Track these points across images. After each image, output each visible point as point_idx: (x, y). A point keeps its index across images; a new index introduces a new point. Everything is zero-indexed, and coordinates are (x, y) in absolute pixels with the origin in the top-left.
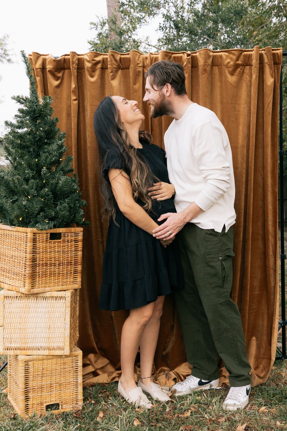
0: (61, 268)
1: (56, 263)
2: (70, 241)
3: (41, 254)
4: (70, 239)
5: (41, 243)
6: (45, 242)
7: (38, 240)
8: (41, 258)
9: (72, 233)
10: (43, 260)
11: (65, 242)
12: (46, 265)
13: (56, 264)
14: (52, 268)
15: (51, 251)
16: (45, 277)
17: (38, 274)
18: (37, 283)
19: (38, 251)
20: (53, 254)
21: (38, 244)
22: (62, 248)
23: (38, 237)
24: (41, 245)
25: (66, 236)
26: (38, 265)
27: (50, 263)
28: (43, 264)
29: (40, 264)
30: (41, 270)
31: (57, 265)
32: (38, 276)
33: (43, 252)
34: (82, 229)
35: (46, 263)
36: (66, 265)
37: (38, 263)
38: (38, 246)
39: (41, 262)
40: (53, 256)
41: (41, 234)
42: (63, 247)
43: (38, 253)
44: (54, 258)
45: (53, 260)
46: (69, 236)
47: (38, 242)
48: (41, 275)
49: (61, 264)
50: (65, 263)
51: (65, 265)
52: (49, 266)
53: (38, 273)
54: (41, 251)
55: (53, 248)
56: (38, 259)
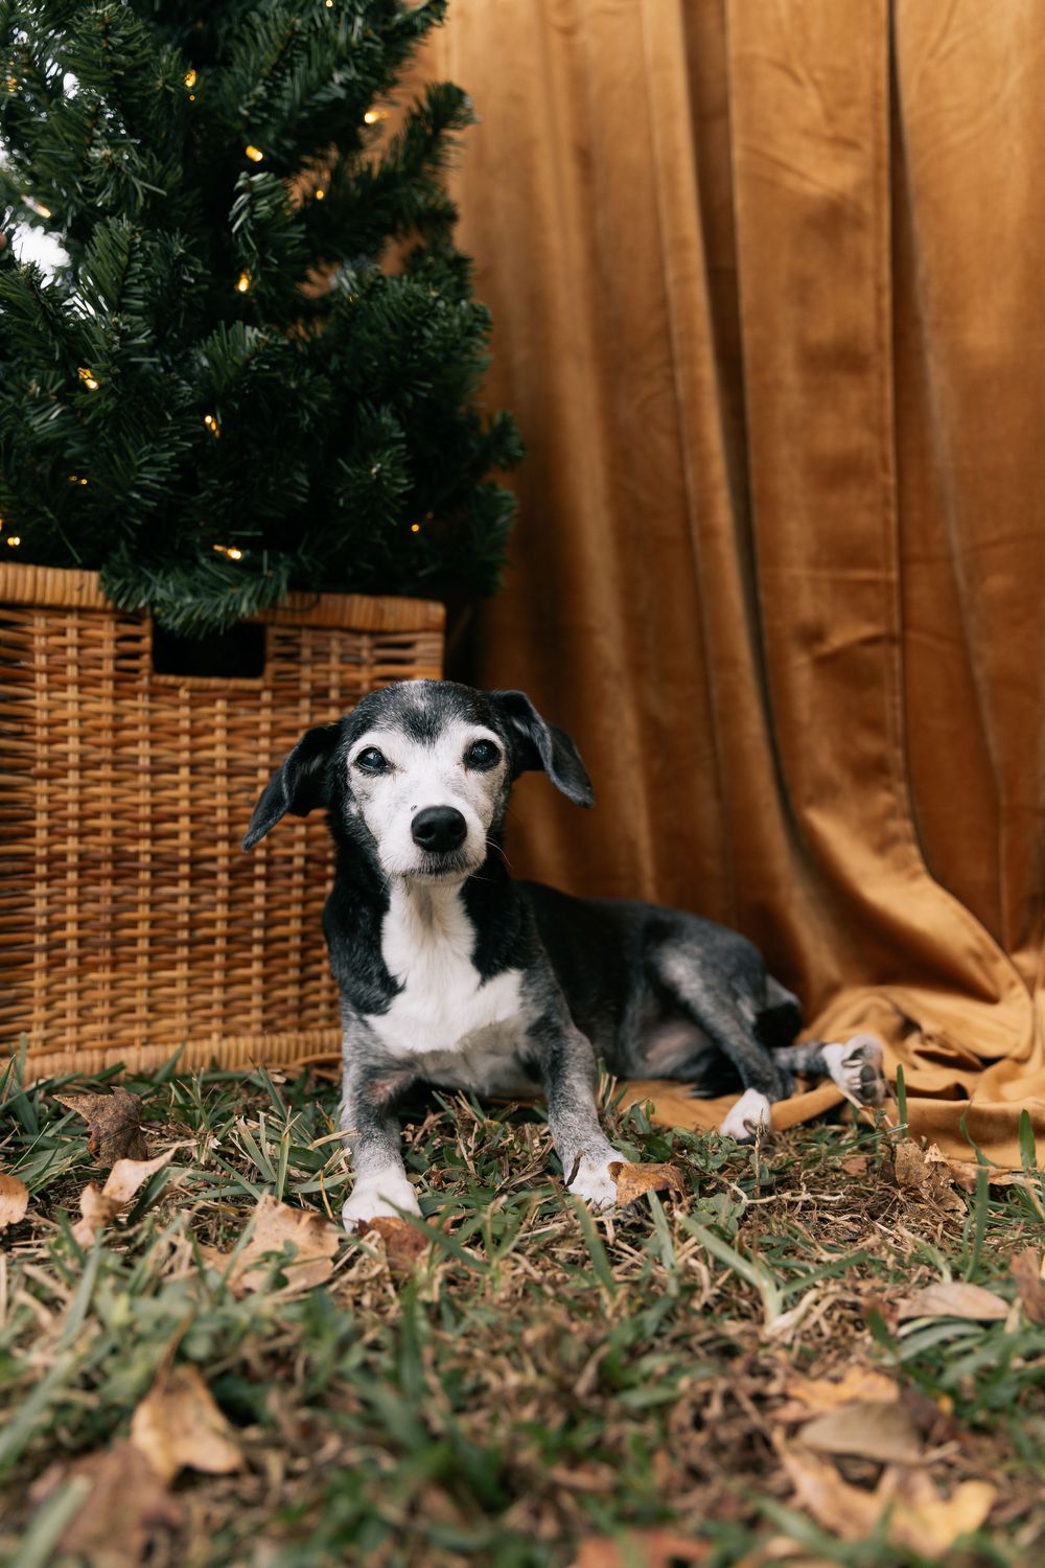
0: (260, 901)
1: (213, 859)
2: (334, 694)
3: (73, 777)
4: (334, 678)
5: (72, 692)
6: (108, 687)
7: (41, 661)
8: (73, 809)
9: (358, 632)
10: (97, 831)
11: (295, 701)
12: (122, 866)
13: (209, 866)
14: (174, 899)
15: (172, 759)
16: (114, 965)
17: (40, 940)
18: (40, 1014)
19: (42, 751)
20: (184, 789)
21: (41, 700)
22: (264, 743)
23: (40, 642)
24: (72, 709)
25: (306, 653)
26: (41, 870)
27: (155, 856)
28: (86, 863)
29: (63, 856)
30: (72, 911)
31: (223, 878)
32: (40, 959)
33: (97, 765)
34: (437, 611)
35: (118, 857)
36: (298, 878)
37: (41, 853)
38: (41, 716)
39: (72, 844)
40: (184, 805)
41: (71, 621)
42: (272, 736)
43: (42, 767)
44: (194, 817)
45: (185, 838)
46: (334, 661)
47: (41, 680)
48: (72, 946)
49: (260, 870)
50: (289, 860)
51: (289, 875)
52: (145, 876)
53: (47, 930)
54: (73, 759)
55: (185, 740)
56: (42, 819)
